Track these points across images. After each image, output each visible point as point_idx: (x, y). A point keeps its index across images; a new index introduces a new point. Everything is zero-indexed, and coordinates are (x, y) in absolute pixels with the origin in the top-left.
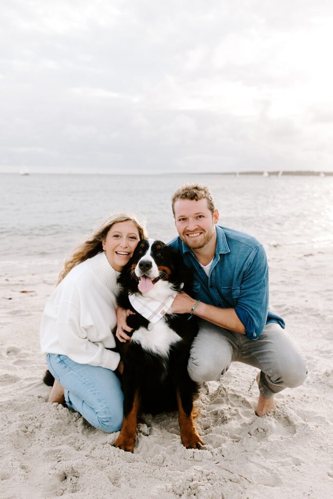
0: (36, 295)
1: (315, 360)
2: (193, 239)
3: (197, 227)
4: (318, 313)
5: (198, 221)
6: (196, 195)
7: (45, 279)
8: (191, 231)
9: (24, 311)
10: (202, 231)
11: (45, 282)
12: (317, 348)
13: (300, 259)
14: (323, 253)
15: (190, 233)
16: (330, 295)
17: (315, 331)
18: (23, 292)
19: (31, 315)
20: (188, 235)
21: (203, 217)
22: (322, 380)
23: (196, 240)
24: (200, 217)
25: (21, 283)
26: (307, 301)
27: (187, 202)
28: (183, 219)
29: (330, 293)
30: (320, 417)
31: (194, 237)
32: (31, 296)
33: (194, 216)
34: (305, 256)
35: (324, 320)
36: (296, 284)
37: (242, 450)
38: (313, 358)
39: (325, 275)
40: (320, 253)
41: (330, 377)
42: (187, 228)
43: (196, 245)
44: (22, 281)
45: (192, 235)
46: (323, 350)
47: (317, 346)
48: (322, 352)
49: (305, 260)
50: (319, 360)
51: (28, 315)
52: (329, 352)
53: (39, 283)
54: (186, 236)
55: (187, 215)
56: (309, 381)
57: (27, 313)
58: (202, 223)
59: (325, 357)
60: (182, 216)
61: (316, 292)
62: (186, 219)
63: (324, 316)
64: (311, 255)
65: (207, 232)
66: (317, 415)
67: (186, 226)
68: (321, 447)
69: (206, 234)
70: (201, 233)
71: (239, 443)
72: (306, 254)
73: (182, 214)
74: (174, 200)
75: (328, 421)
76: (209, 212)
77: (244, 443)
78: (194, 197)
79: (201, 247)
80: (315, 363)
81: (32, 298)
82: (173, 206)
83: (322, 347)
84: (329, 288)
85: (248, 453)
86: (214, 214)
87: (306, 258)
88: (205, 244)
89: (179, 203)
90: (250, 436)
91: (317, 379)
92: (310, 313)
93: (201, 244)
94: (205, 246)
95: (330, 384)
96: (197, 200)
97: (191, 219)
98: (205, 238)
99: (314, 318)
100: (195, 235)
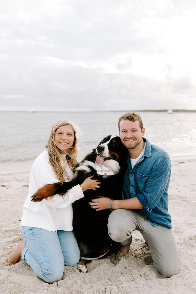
0: (11, 188)
1: (183, 229)
2: (129, 143)
3: (132, 136)
4: (186, 199)
5: (133, 133)
6: (133, 118)
7: (17, 178)
8: (129, 138)
9: (3, 198)
10: (135, 139)
11: (16, 180)
12: (185, 221)
13: (176, 165)
14: (190, 161)
15: (128, 139)
16: (194, 188)
17: (184, 211)
18: (3, 186)
19: (7, 200)
20: (126, 141)
21: (136, 131)
22: (187, 242)
23: (131, 144)
24: (135, 131)
25: (1, 180)
26: (179, 192)
27: (128, 122)
28: (124, 131)
29: (194, 186)
30: (185, 265)
31: (130, 142)
32: (8, 188)
33: (131, 130)
34: (179, 163)
35: (190, 204)
36: (173, 181)
37: (136, 286)
38: (182, 228)
39: (191, 175)
40: (188, 161)
41: (192, 240)
42: (127, 137)
43: (131, 147)
44: (2, 179)
45: (129, 141)
46: (188, 222)
47: (185, 220)
48: (188, 224)
49: (179, 166)
50: (185, 229)
51: (5, 201)
52: (192, 224)
53: (13, 180)
54: (125, 141)
55: (127, 129)
56: (179, 243)
57: (4, 199)
58: (135, 134)
59: (189, 227)
60: (124, 129)
61: (185, 186)
62: (126, 131)
63: (190, 201)
64: (183, 162)
65: (137, 140)
66: (184, 264)
67: (126, 135)
68: (185, 284)
69: (137, 141)
70: (134, 140)
71: (134, 282)
72: (180, 162)
73: (124, 128)
74: (120, 120)
75: (190, 268)
76: (140, 129)
77: (137, 282)
78: (132, 119)
79: (133, 148)
80: (183, 231)
81: (8, 189)
82: (119, 124)
83: (188, 221)
84: (193, 183)
85: (140, 288)
86: (142, 130)
87: (180, 164)
88: (136, 147)
89: (123, 122)
90: (141, 277)
91: (184, 241)
92: (181, 199)
93: (134, 146)
94: (136, 148)
95: (192, 245)
96: (133, 121)
97: (129, 131)
98: (136, 143)
99: (183, 202)
100: (130, 141)
